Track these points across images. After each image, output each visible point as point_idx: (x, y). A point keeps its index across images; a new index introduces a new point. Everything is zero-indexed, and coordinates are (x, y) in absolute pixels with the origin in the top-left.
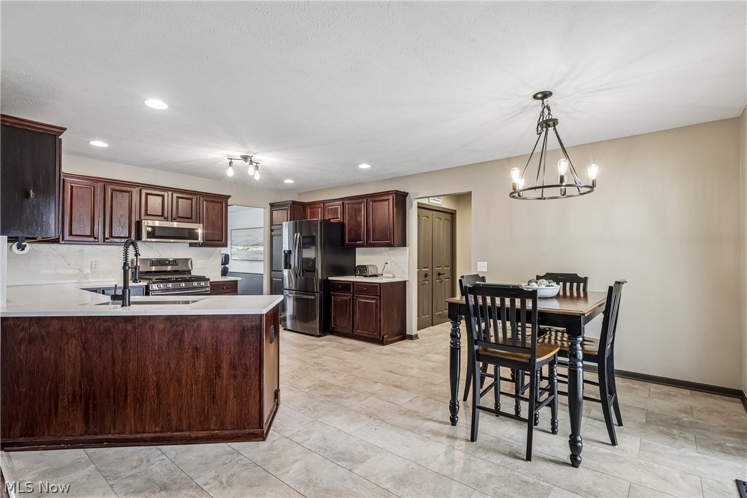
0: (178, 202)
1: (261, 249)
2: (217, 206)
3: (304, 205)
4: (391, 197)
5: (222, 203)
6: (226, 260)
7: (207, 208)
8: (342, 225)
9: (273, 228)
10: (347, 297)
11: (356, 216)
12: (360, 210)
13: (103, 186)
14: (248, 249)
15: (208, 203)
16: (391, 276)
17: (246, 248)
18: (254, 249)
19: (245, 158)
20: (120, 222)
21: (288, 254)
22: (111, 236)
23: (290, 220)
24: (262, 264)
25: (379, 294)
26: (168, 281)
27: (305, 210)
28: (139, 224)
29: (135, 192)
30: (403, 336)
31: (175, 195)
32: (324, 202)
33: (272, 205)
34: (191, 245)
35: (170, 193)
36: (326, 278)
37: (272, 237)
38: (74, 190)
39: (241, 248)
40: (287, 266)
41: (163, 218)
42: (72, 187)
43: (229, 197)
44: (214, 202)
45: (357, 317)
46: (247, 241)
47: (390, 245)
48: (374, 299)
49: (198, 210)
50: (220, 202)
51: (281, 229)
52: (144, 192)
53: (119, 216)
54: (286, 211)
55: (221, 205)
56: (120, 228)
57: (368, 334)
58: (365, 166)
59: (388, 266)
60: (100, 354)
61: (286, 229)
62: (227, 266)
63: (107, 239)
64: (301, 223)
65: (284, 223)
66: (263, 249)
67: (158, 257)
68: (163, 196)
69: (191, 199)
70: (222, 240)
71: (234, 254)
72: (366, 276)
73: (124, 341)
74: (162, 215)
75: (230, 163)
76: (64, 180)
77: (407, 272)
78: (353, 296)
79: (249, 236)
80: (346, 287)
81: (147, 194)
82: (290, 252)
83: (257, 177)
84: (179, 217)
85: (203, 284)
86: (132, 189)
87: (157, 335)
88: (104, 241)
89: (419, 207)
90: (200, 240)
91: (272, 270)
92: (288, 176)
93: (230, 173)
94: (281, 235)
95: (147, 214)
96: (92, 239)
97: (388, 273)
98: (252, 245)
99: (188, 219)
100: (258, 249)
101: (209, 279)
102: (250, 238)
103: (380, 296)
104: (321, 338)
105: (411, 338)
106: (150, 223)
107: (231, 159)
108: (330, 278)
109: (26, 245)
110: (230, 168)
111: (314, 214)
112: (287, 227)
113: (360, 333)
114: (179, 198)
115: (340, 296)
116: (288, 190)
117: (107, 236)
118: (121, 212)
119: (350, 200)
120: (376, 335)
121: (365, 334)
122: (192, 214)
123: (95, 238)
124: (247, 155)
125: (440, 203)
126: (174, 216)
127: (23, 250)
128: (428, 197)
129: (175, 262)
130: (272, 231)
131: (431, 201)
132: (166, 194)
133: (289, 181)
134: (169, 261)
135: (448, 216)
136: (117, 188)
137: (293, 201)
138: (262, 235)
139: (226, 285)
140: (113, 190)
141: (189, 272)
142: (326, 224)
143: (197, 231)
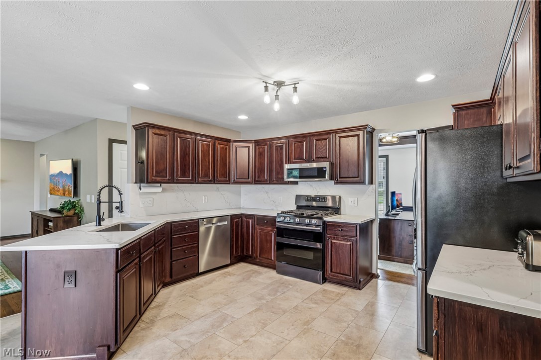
0: (316, 145)
5: (358, 135)
31: (312, 138)
41: (304, 161)
44: (349, 136)
67: (316, 193)
69: (327, 139)
70: (358, 177)
74: (305, 158)
84: (316, 158)
90: (327, 178)
95: (294, 159)
99: (324, 158)
101: (321, 218)
114: (316, 140)
122: (327, 153)
126: (313, 158)
129: (324, 198)
132: (307, 139)
139: (343, 227)
143: (325, 169)
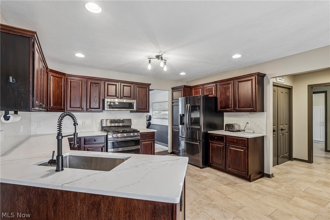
0: (123, 88)
1: (167, 112)
2: (144, 90)
3: (190, 88)
4: (253, 78)
5: (146, 88)
6: (150, 118)
7: (138, 91)
8: (216, 98)
9: (173, 101)
10: (221, 145)
11: (226, 93)
12: (228, 88)
13: (86, 80)
14: (160, 113)
15: (140, 88)
16: (252, 132)
17: (159, 112)
18: (163, 113)
19: (158, 57)
20: (94, 100)
21: (182, 116)
22: (90, 108)
23: (183, 97)
24: (168, 120)
25: (247, 146)
26: (118, 132)
27: (191, 91)
28: (104, 100)
29: (102, 83)
30: (262, 174)
31: (122, 84)
32: (203, 85)
33: (173, 89)
34: (131, 112)
35: (120, 83)
36: (206, 132)
37: (173, 106)
38: (72, 83)
39: (157, 112)
40: (182, 123)
41: (116, 97)
42: (71, 81)
43: (150, 84)
44: (142, 87)
45: (229, 159)
46: (160, 108)
47: (254, 111)
48: (242, 149)
49: (134, 92)
50: (145, 88)
51: (178, 102)
52: (106, 83)
53: (94, 97)
54: (181, 92)
55: (146, 89)
56: (95, 103)
57: (237, 172)
58: (237, 56)
59: (249, 125)
60: (39, 212)
61: (181, 102)
62: (150, 121)
63: (88, 109)
64: (189, 98)
65: (179, 98)
66: (168, 113)
67: (114, 118)
68: (116, 85)
69: (130, 86)
70: (146, 109)
71: (154, 115)
72: (233, 131)
73: (55, 204)
74: (116, 96)
75: (150, 61)
76: (67, 78)
77: (265, 129)
78: (226, 145)
79: (161, 106)
80: (221, 138)
81: (108, 84)
82: (183, 115)
83: (165, 69)
84: (124, 96)
85: (136, 134)
86: (100, 82)
87: (79, 202)
88: (87, 110)
89: (274, 85)
90: (135, 109)
91: (173, 125)
92: (182, 70)
93: (149, 67)
94: (178, 105)
95: (108, 95)
96: (81, 110)
97: (249, 129)
98: (162, 111)
99: (129, 97)
100: (165, 113)
101: (139, 132)
102: (161, 107)
103: (248, 147)
104: (204, 169)
105: (269, 176)
106: (109, 100)
107: (150, 59)
108: (209, 132)
109: (10, 116)
110: (150, 64)
111: (197, 93)
112: (181, 101)
113: (232, 170)
114: (124, 86)
115: (216, 144)
116: (182, 79)
117: (88, 107)
118: (95, 94)
119: (221, 82)
120: (244, 174)
121: (235, 171)
122: (131, 94)
123: (82, 109)
124: (159, 54)
125: (283, 82)
126: (122, 96)
127: (8, 120)
128: (276, 77)
129: (123, 121)
130: (173, 103)
131: (278, 80)
132: (117, 84)
133: (183, 74)
134: (120, 121)
135: (286, 90)
136: (93, 81)
137: (185, 86)
138: (168, 106)
139: (148, 134)
140: (91, 83)
141: (130, 126)
142: (206, 98)
143: (133, 104)
